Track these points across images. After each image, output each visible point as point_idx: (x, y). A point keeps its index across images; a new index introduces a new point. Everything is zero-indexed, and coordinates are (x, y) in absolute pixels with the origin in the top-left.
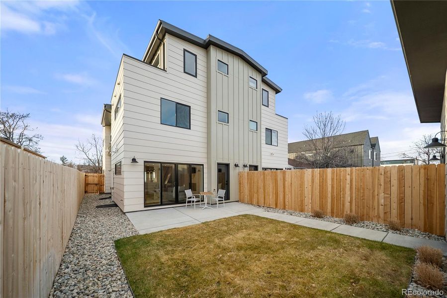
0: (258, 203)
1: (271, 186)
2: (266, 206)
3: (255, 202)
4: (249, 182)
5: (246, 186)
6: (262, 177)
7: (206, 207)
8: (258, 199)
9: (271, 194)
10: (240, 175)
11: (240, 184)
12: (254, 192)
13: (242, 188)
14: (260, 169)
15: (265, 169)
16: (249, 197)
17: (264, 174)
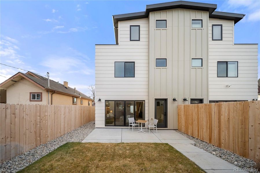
0: (192, 134)
1: (205, 119)
2: (199, 138)
3: (190, 133)
4: (185, 114)
5: (183, 118)
6: (196, 109)
7: (141, 131)
8: (192, 130)
9: (205, 128)
10: (178, 108)
11: (179, 115)
12: (189, 124)
13: (180, 119)
14: (205, 102)
15: (210, 102)
16: (185, 128)
17: (198, 107)
